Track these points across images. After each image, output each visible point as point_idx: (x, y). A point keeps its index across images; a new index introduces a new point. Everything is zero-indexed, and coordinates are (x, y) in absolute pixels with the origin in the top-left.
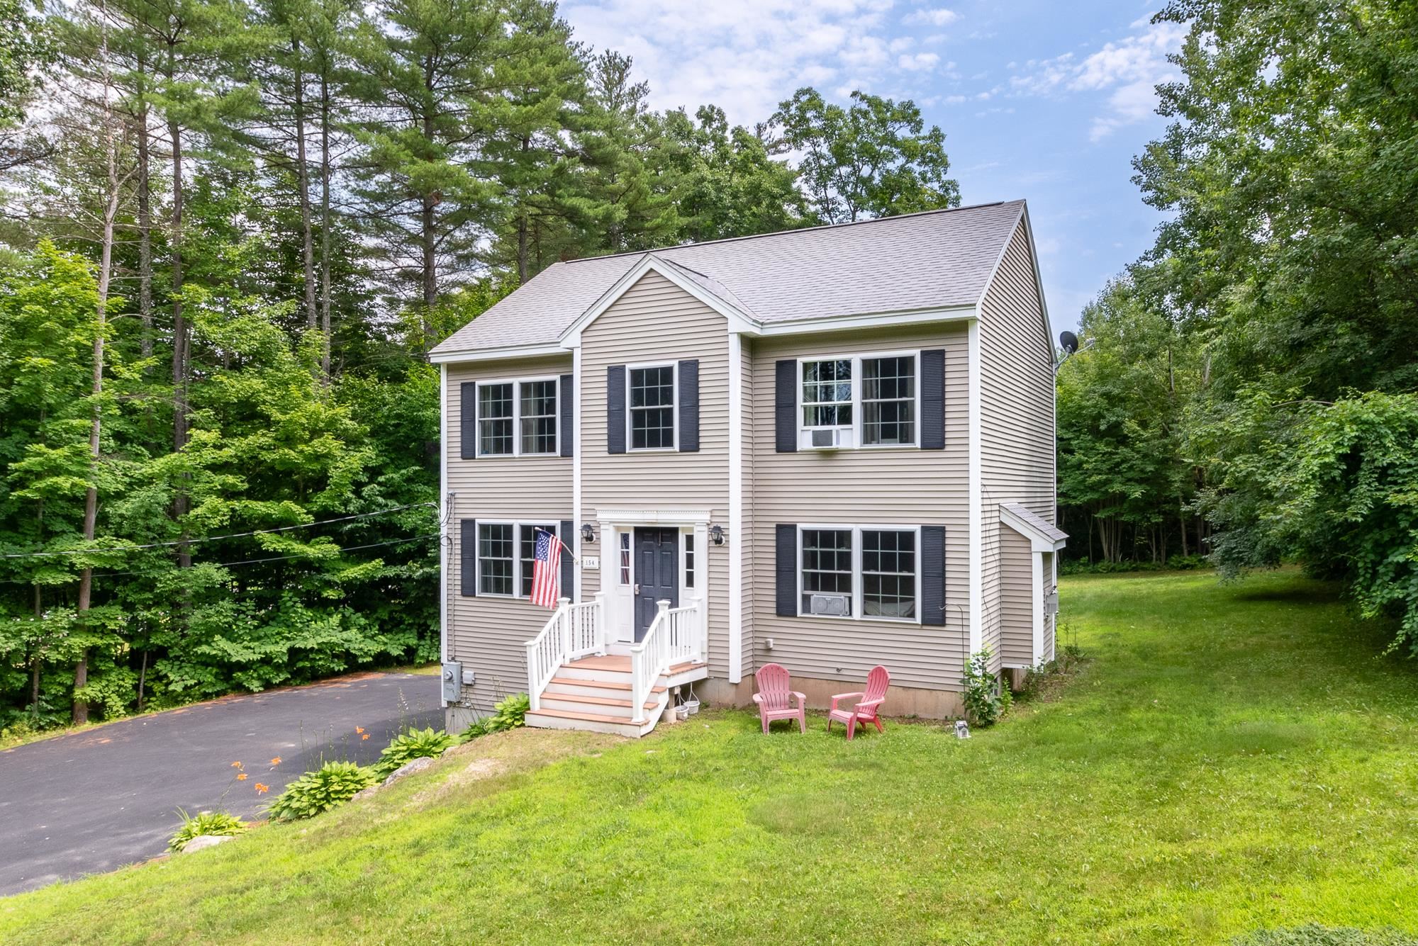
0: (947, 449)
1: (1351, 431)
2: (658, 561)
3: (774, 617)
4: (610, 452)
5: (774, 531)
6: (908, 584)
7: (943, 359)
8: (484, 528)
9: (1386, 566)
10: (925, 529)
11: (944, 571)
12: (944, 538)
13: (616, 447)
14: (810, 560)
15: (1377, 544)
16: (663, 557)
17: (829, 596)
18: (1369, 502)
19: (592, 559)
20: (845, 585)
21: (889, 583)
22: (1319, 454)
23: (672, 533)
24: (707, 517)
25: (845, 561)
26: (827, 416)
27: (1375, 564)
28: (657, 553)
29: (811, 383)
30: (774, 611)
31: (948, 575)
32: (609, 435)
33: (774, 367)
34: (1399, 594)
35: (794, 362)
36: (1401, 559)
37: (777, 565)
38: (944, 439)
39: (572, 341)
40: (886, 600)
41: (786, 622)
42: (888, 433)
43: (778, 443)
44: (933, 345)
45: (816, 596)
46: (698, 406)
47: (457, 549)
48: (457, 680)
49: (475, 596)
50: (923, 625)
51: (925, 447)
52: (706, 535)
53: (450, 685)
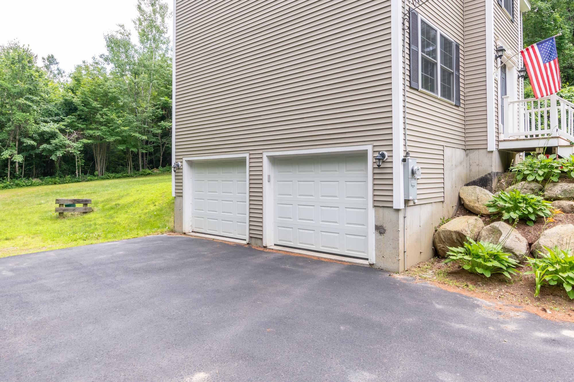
47: (407, 38)
48: (417, 177)
49: (418, 89)
53: (413, 182)
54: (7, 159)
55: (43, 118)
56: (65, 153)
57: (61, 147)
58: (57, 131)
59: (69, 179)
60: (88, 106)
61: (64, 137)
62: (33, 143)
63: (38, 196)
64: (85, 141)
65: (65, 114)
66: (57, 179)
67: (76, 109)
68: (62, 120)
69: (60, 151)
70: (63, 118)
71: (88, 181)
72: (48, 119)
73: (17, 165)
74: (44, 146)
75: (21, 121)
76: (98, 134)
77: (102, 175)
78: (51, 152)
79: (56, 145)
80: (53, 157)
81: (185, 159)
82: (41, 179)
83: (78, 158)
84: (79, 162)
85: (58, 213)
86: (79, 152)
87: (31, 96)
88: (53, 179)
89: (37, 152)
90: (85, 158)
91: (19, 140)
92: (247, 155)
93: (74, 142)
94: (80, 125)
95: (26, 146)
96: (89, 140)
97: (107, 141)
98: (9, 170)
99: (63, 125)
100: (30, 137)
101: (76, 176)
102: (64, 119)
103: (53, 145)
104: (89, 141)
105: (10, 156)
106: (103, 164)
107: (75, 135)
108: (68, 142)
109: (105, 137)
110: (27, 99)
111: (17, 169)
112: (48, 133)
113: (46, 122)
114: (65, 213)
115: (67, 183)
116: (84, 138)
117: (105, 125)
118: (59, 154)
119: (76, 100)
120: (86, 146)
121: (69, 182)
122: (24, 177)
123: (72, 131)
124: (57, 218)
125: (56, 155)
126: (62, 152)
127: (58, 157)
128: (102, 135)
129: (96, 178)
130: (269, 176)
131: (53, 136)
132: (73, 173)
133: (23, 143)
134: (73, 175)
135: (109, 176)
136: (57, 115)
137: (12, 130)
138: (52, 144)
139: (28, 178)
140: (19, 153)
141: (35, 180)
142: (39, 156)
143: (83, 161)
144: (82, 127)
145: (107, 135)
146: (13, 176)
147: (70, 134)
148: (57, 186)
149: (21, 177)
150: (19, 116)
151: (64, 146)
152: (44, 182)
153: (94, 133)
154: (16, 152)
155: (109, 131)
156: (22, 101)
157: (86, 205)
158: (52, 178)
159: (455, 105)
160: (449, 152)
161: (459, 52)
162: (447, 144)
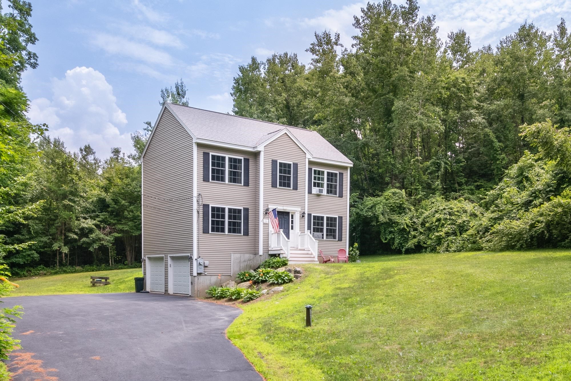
0: (343, 197)
2: (283, 222)
4: (272, 187)
6: (335, 231)
7: (343, 175)
8: (213, 209)
10: (339, 217)
11: (342, 228)
12: (342, 220)
13: (274, 185)
14: (314, 224)
16: (285, 220)
17: (318, 233)
19: (266, 220)
20: (322, 231)
21: (331, 231)
23: (288, 213)
24: (300, 209)
25: (322, 224)
26: (318, 185)
28: (283, 220)
29: (315, 175)
32: (272, 181)
35: (312, 169)
38: (343, 195)
39: (261, 148)
40: (330, 235)
42: (332, 192)
43: (308, 191)
44: (341, 171)
45: (315, 233)
46: (298, 177)
47: (201, 215)
48: (203, 265)
49: (209, 233)
50: (338, 241)
51: (339, 197)
52: (299, 214)
53: (201, 267)
54: (57, 250)
55: (82, 215)
56: (100, 245)
57: (97, 240)
58: (94, 227)
59: (104, 267)
60: (119, 204)
61: (99, 232)
62: (75, 237)
63: (81, 278)
64: (116, 235)
65: (100, 210)
66: (95, 267)
67: (108, 206)
68: (98, 216)
69: (96, 243)
70: (99, 214)
71: (119, 269)
72: (86, 216)
73: (64, 255)
74: (84, 239)
75: (66, 219)
76: (126, 229)
77: (132, 264)
78: (89, 244)
79: (93, 238)
80: (91, 249)
81: (147, 256)
82: (82, 267)
83: (111, 250)
84: (112, 253)
85: (92, 284)
86: (111, 245)
87: (72, 198)
88: (92, 267)
89: (79, 244)
90: (116, 249)
91: (65, 235)
92: (164, 255)
93: (107, 235)
94: (112, 221)
95: (71, 239)
96: (119, 233)
97: (134, 235)
98: (58, 259)
99: (98, 221)
100: (73, 232)
101: (110, 264)
102: (99, 216)
103: (91, 238)
104: (120, 235)
105: (59, 247)
106: (132, 254)
107: (108, 230)
108: (102, 236)
109: (131, 231)
110: (70, 200)
111: (64, 258)
112: (87, 228)
113: (85, 218)
114: (95, 284)
115: (102, 270)
116: (115, 232)
117: (132, 221)
118: (96, 246)
119: (108, 199)
120: (116, 239)
121: (104, 270)
122: (69, 265)
123: (106, 226)
124: (91, 286)
125: (93, 247)
126: (98, 244)
127: (95, 249)
128: (129, 230)
129: (126, 267)
130: (170, 265)
131: (91, 231)
132: (107, 262)
133: (68, 236)
134: (107, 264)
135: (136, 265)
136: (94, 211)
137: (59, 226)
138: (89, 238)
139: (72, 266)
140: (64, 246)
141: (77, 268)
142: (80, 247)
143: (115, 252)
144: (114, 222)
145: (134, 229)
146: (61, 264)
147: (104, 229)
148: (94, 272)
149: (67, 265)
150: (65, 214)
151: (100, 239)
152: (84, 270)
153: (123, 228)
154: (63, 244)
155: (135, 226)
156: (66, 202)
157: (106, 280)
158: (90, 266)
159: (244, 235)
160: (238, 255)
161: (248, 211)
162: (235, 252)
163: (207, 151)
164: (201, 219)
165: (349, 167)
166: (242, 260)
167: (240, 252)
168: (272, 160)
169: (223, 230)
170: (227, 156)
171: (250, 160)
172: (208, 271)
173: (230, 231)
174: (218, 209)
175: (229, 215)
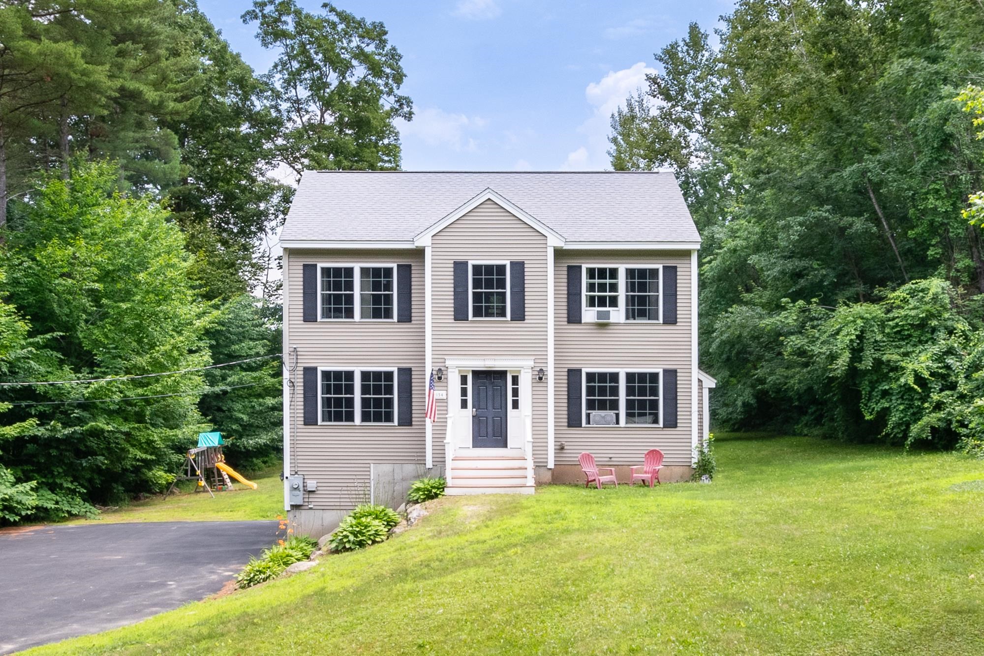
0: (678, 324)
1: (859, 322)
2: (490, 393)
3: (566, 428)
4: (455, 319)
5: (566, 374)
6: (654, 405)
7: (676, 272)
8: (326, 375)
9: (877, 392)
10: (665, 371)
11: (676, 396)
12: (676, 376)
13: (460, 315)
14: (590, 391)
15: (871, 382)
16: (494, 390)
17: (603, 413)
18: (871, 359)
19: (441, 392)
20: (614, 405)
21: (642, 404)
22: (848, 335)
23: (502, 374)
24: (532, 363)
25: (615, 391)
26: (602, 302)
27: (870, 392)
28: (490, 388)
29: (592, 281)
30: (566, 424)
31: (678, 398)
32: (455, 308)
33: (566, 269)
34: (887, 405)
35: (580, 267)
36: (887, 387)
37: (568, 395)
38: (676, 318)
39: (424, 241)
40: (640, 415)
41: (574, 431)
42: (642, 314)
43: (568, 317)
44: (671, 263)
45: (594, 413)
46: (524, 292)
47: (300, 389)
48: (301, 489)
49: (317, 425)
50: (664, 427)
51: (665, 323)
52: (530, 375)
53: (297, 492)
159: (399, 425)
160: (387, 468)
161: (411, 375)
162: (379, 461)
163: (310, 261)
164: (300, 398)
165: (694, 250)
166: (398, 477)
167: (394, 462)
168: (455, 263)
169: (350, 417)
170: (357, 267)
171: (413, 268)
172: (315, 501)
173: (366, 417)
174: (338, 375)
175: (363, 386)
